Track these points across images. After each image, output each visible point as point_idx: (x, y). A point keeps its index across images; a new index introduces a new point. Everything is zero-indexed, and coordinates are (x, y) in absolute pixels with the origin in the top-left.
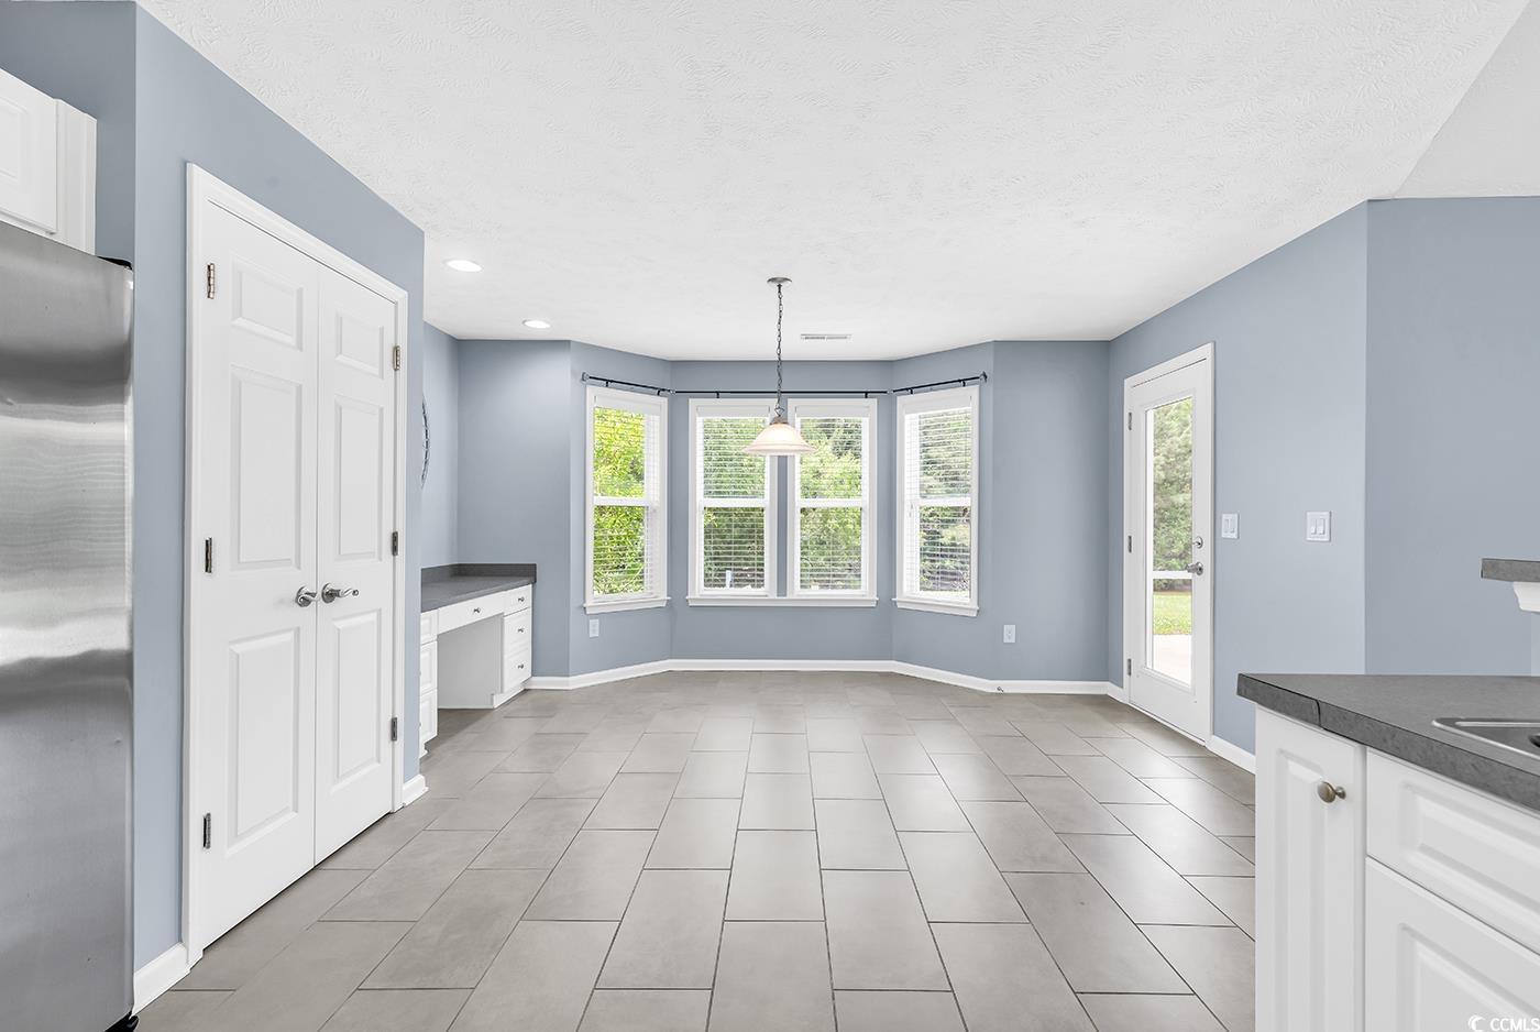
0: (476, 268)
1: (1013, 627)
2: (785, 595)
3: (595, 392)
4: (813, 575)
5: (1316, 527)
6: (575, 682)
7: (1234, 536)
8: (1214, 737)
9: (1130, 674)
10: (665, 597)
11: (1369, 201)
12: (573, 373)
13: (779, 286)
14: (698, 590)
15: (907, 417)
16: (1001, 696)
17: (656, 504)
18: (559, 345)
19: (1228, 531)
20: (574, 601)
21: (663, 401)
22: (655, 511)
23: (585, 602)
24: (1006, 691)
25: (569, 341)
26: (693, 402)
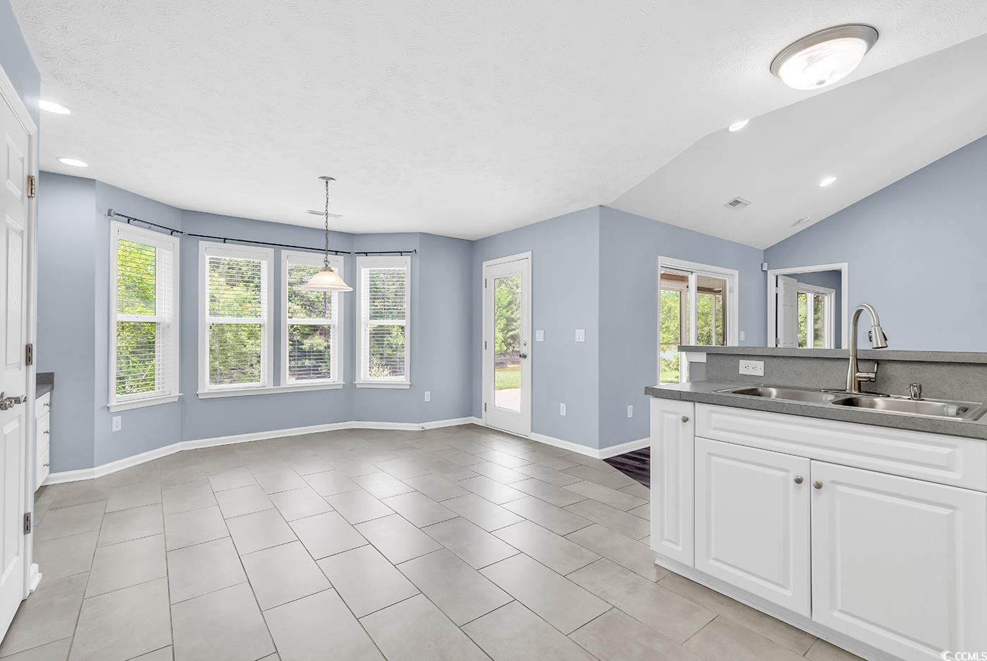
0: (66, 112)
1: (429, 392)
2: (279, 385)
3: (117, 225)
4: (300, 372)
5: (580, 335)
6: (100, 471)
7: (542, 340)
8: (533, 433)
9: (486, 410)
10: (177, 394)
11: (601, 206)
12: (98, 209)
13: (327, 183)
14: (207, 386)
15: (363, 270)
16: (424, 432)
17: (167, 321)
18: (86, 182)
19: (540, 336)
20: (99, 402)
21: (176, 240)
22: (168, 326)
23: (108, 403)
24: (427, 428)
25: (94, 180)
26: (203, 244)
